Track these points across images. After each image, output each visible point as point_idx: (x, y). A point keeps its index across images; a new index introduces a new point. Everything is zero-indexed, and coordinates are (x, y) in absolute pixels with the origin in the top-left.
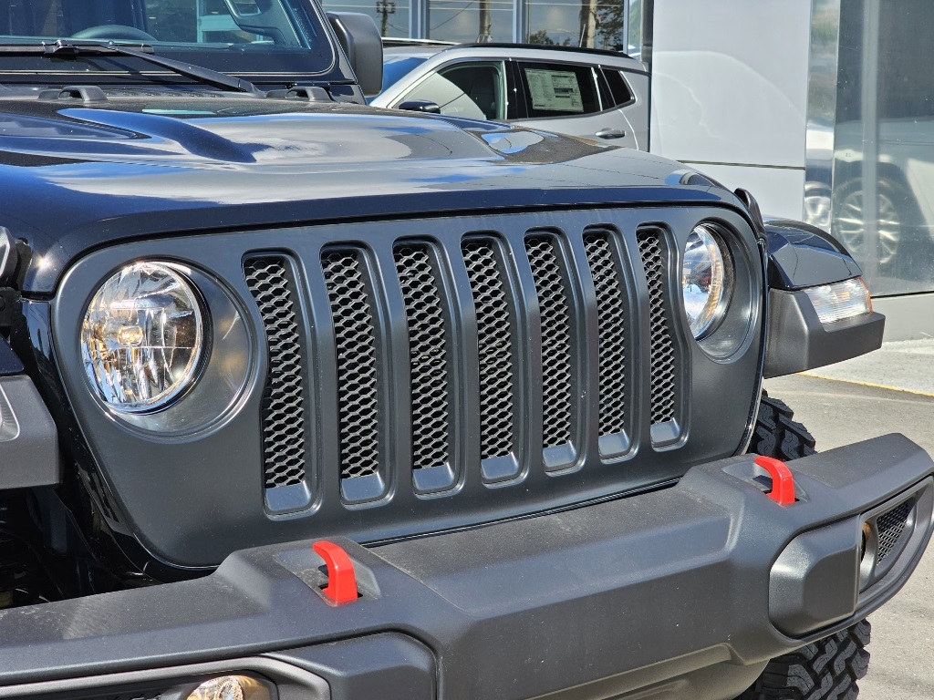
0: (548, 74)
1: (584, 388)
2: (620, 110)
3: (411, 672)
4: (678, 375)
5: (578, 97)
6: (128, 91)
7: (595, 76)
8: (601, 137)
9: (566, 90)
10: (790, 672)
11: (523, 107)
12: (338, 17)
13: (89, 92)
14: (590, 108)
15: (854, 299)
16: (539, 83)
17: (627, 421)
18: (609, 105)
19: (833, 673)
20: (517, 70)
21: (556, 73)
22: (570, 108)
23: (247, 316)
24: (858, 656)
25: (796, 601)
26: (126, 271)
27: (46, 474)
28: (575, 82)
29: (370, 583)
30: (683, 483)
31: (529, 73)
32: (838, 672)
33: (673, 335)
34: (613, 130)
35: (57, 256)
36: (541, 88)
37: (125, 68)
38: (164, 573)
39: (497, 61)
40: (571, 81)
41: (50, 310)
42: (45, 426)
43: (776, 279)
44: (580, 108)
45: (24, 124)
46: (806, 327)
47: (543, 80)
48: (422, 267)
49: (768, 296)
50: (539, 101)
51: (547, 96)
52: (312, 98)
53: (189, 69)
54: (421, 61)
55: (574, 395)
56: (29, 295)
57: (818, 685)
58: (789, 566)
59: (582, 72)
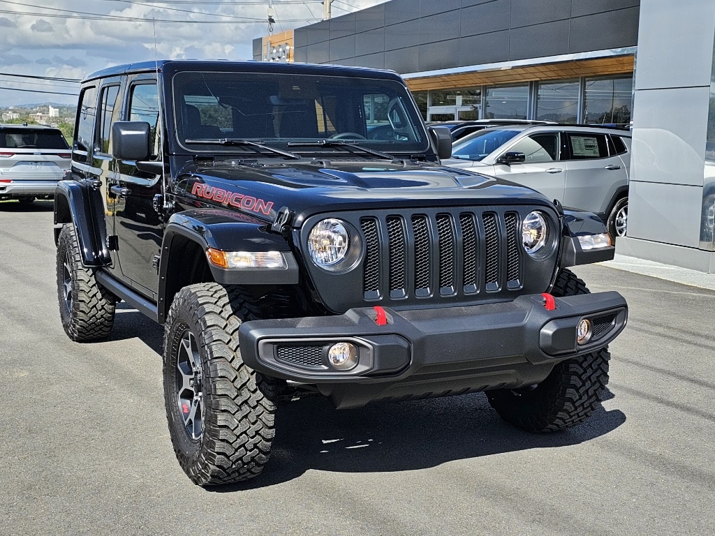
0: (582, 139)
1: (479, 266)
2: (619, 156)
3: (400, 347)
4: (520, 265)
5: (597, 150)
6: (346, 160)
7: (607, 140)
8: (608, 169)
9: (591, 146)
10: (572, 379)
11: (568, 155)
12: (434, 129)
13: (325, 162)
14: (603, 155)
15: (602, 241)
16: (577, 143)
17: (498, 279)
18: (613, 154)
19: (591, 381)
20: (566, 137)
21: (586, 138)
22: (593, 155)
23: (360, 237)
24: (603, 376)
25: (550, 342)
26: (326, 221)
27: (295, 280)
28: (596, 142)
29: (391, 320)
30: (515, 301)
31: (572, 138)
32: (593, 381)
33: (518, 250)
34: (614, 166)
35: (304, 216)
36: (578, 146)
37: (347, 150)
38: (330, 313)
39: (556, 133)
40: (593, 142)
41: (300, 232)
42: (295, 266)
43: (566, 232)
44: (598, 155)
45: (304, 173)
46: (575, 250)
47: (579, 141)
48: (422, 224)
49: (562, 239)
50: (577, 151)
51: (581, 148)
52: (405, 164)
53: (370, 151)
54: (519, 133)
55: (476, 268)
56: (294, 228)
57: (584, 385)
58: (548, 330)
59: (600, 138)
